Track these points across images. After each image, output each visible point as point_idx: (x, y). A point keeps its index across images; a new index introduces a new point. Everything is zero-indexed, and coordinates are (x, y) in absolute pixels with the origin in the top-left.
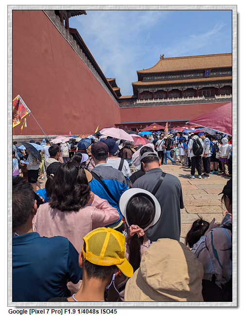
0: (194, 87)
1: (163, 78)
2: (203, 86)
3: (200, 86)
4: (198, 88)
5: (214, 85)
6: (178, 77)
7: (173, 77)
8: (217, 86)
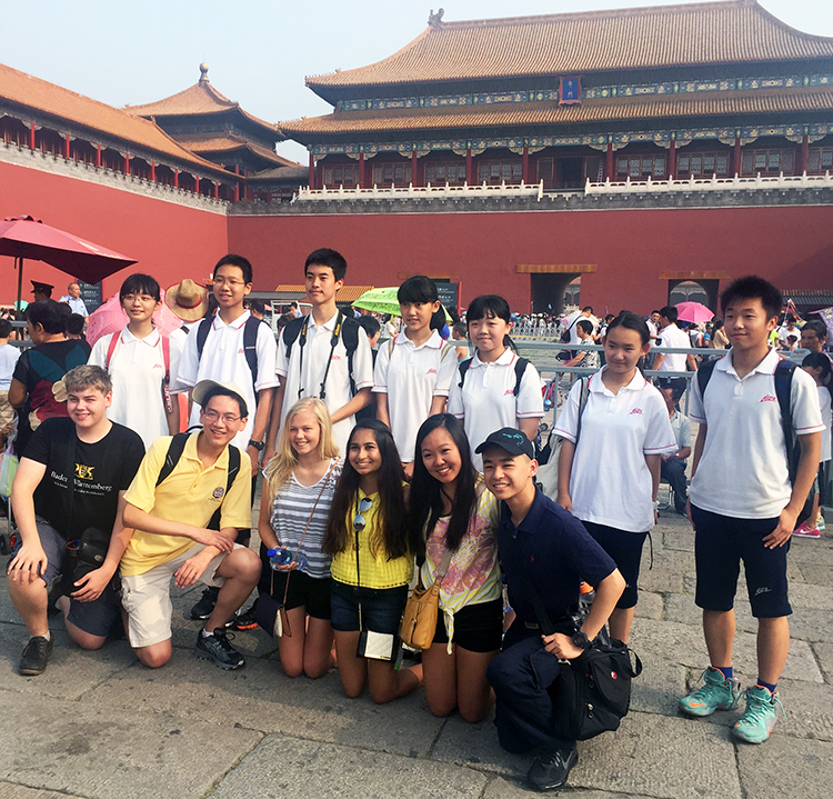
0: (512, 144)
1: (409, 104)
2: (548, 143)
3: (534, 142)
4: (526, 150)
5: (587, 141)
6: (463, 101)
7: (444, 102)
8: (599, 142)
